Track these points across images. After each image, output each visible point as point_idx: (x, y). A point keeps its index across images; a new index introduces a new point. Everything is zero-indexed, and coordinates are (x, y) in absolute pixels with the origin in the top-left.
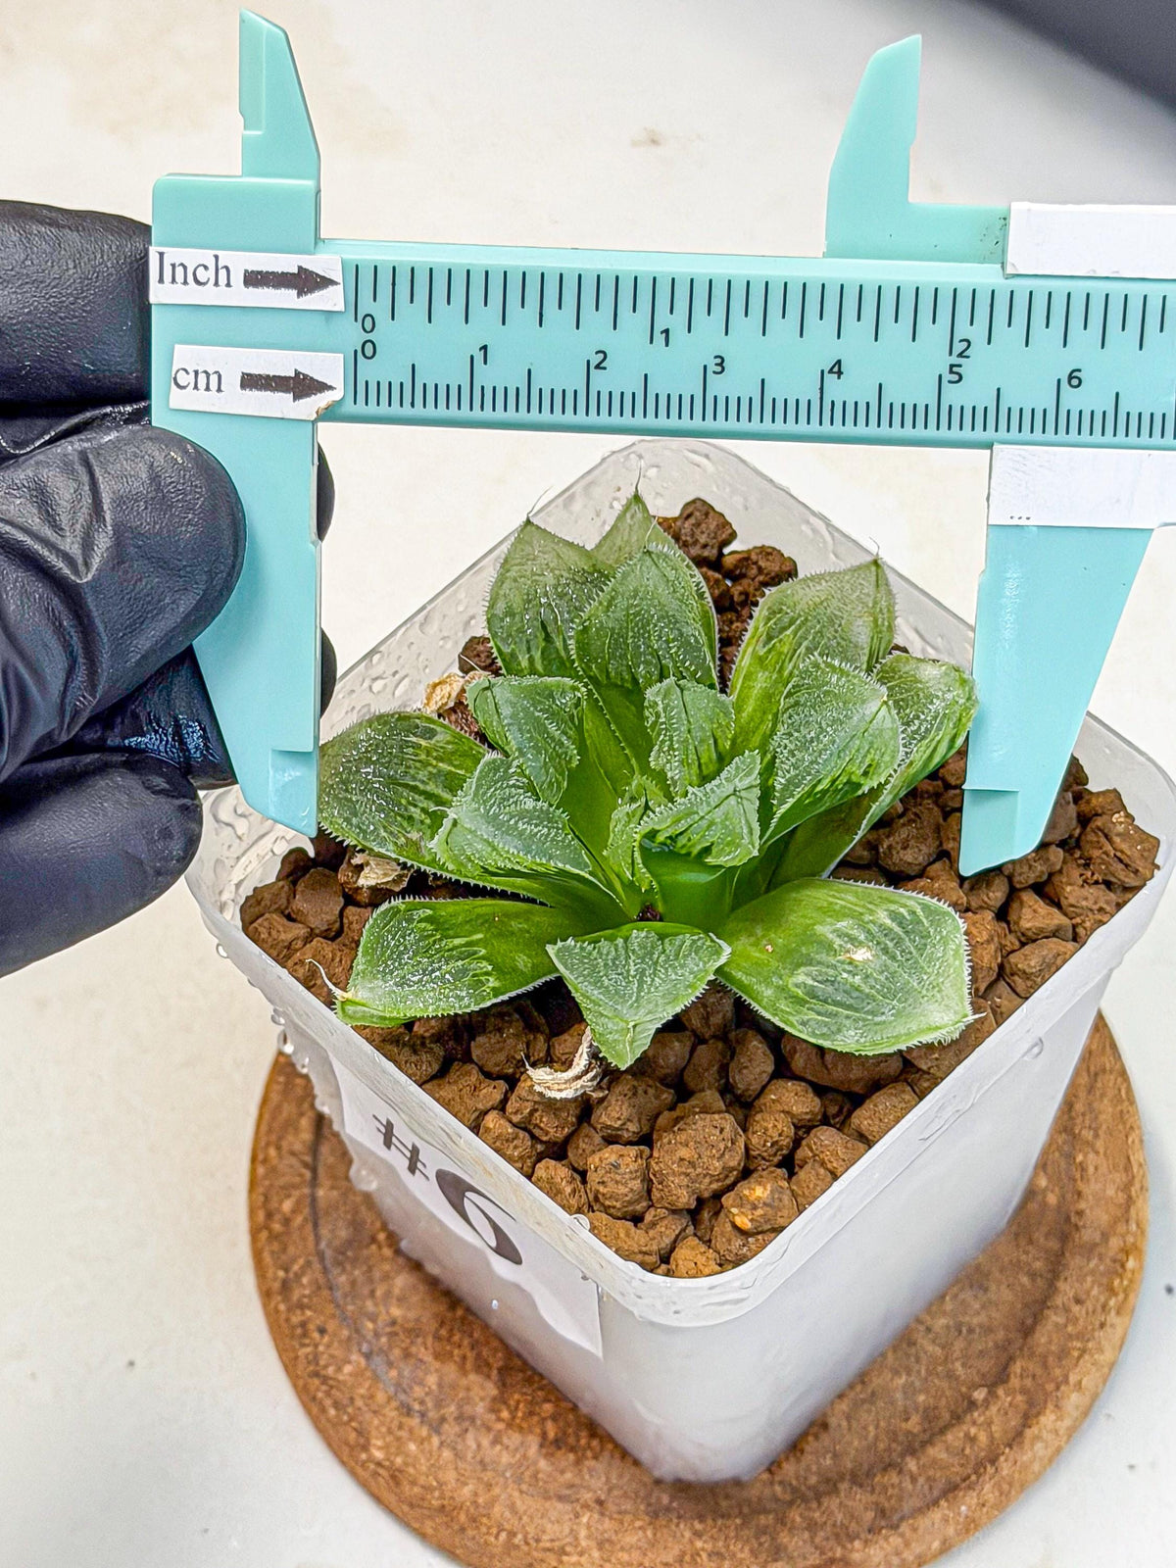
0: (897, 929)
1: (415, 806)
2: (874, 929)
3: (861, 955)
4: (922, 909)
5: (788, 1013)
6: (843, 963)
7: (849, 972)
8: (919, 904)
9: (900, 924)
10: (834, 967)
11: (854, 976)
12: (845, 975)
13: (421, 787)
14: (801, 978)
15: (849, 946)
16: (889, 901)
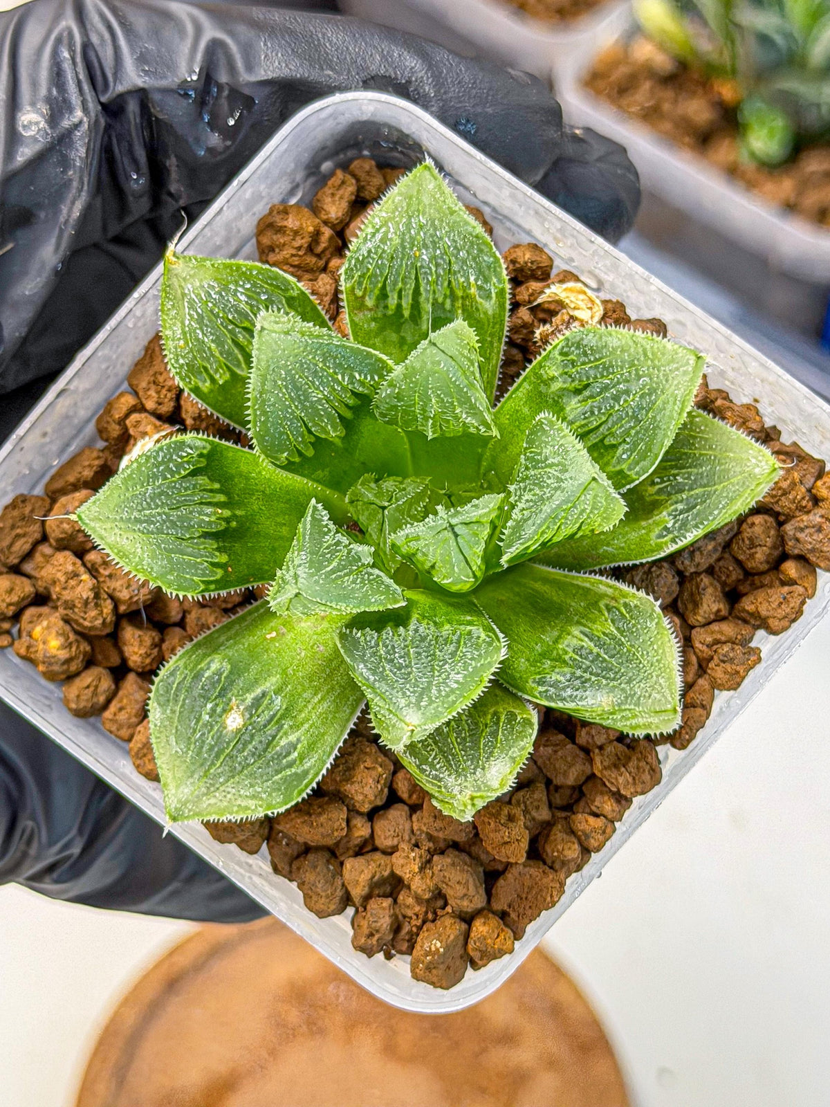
1: (400, 297)
2: (271, 730)
3: (234, 721)
4: (296, 775)
6: (226, 703)
7: (213, 709)
8: (306, 773)
10: (220, 695)
11: (209, 714)
12: (209, 706)
13: (422, 299)
14: (215, 666)
15: (242, 708)
16: (314, 743)
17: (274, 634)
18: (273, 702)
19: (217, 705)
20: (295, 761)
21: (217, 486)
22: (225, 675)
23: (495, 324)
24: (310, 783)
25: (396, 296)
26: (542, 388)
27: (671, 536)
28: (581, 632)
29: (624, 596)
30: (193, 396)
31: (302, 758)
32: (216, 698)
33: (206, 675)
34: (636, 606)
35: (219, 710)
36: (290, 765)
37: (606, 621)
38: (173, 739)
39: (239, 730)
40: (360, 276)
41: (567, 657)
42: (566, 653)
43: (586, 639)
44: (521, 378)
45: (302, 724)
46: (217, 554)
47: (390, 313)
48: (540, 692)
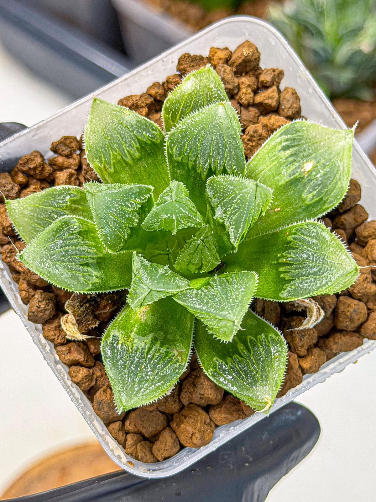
0: (294, 149)
1: (159, 350)
2: (291, 159)
3: (308, 166)
4: (286, 135)
5: (321, 209)
6: (309, 175)
7: (317, 174)
8: (281, 135)
9: (293, 146)
10: (311, 180)
11: (319, 172)
12: (318, 176)
13: (149, 345)
14: (310, 196)
15: (303, 170)
16: (272, 149)
17: (276, 210)
18: (287, 171)
19: (315, 176)
20: (285, 141)
21: (282, 276)
22: (306, 191)
23: (116, 326)
24: (280, 131)
25: (161, 351)
26: (104, 277)
27: (69, 192)
28: (127, 157)
29: (100, 169)
30: (280, 334)
31: (281, 143)
32: (314, 179)
33: (315, 192)
34: (96, 158)
35: (314, 173)
36: (287, 140)
37: (113, 159)
38: (341, 169)
39: (307, 162)
40: (176, 363)
41: (138, 146)
42: (137, 148)
43: (126, 151)
44: (113, 290)
45: (275, 159)
46: (292, 240)
47: (167, 346)
48: (156, 131)
